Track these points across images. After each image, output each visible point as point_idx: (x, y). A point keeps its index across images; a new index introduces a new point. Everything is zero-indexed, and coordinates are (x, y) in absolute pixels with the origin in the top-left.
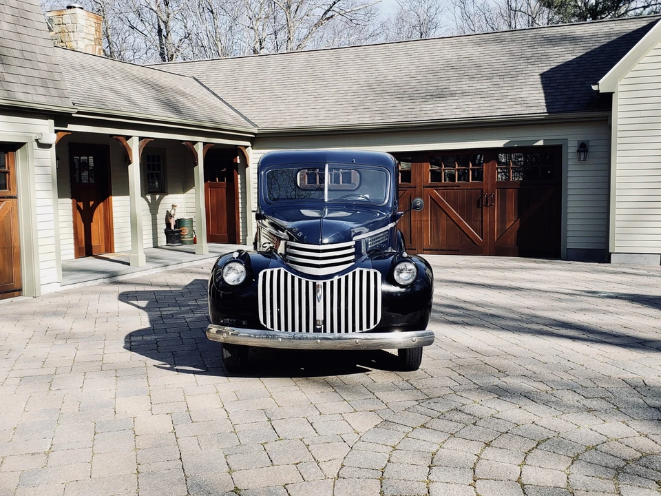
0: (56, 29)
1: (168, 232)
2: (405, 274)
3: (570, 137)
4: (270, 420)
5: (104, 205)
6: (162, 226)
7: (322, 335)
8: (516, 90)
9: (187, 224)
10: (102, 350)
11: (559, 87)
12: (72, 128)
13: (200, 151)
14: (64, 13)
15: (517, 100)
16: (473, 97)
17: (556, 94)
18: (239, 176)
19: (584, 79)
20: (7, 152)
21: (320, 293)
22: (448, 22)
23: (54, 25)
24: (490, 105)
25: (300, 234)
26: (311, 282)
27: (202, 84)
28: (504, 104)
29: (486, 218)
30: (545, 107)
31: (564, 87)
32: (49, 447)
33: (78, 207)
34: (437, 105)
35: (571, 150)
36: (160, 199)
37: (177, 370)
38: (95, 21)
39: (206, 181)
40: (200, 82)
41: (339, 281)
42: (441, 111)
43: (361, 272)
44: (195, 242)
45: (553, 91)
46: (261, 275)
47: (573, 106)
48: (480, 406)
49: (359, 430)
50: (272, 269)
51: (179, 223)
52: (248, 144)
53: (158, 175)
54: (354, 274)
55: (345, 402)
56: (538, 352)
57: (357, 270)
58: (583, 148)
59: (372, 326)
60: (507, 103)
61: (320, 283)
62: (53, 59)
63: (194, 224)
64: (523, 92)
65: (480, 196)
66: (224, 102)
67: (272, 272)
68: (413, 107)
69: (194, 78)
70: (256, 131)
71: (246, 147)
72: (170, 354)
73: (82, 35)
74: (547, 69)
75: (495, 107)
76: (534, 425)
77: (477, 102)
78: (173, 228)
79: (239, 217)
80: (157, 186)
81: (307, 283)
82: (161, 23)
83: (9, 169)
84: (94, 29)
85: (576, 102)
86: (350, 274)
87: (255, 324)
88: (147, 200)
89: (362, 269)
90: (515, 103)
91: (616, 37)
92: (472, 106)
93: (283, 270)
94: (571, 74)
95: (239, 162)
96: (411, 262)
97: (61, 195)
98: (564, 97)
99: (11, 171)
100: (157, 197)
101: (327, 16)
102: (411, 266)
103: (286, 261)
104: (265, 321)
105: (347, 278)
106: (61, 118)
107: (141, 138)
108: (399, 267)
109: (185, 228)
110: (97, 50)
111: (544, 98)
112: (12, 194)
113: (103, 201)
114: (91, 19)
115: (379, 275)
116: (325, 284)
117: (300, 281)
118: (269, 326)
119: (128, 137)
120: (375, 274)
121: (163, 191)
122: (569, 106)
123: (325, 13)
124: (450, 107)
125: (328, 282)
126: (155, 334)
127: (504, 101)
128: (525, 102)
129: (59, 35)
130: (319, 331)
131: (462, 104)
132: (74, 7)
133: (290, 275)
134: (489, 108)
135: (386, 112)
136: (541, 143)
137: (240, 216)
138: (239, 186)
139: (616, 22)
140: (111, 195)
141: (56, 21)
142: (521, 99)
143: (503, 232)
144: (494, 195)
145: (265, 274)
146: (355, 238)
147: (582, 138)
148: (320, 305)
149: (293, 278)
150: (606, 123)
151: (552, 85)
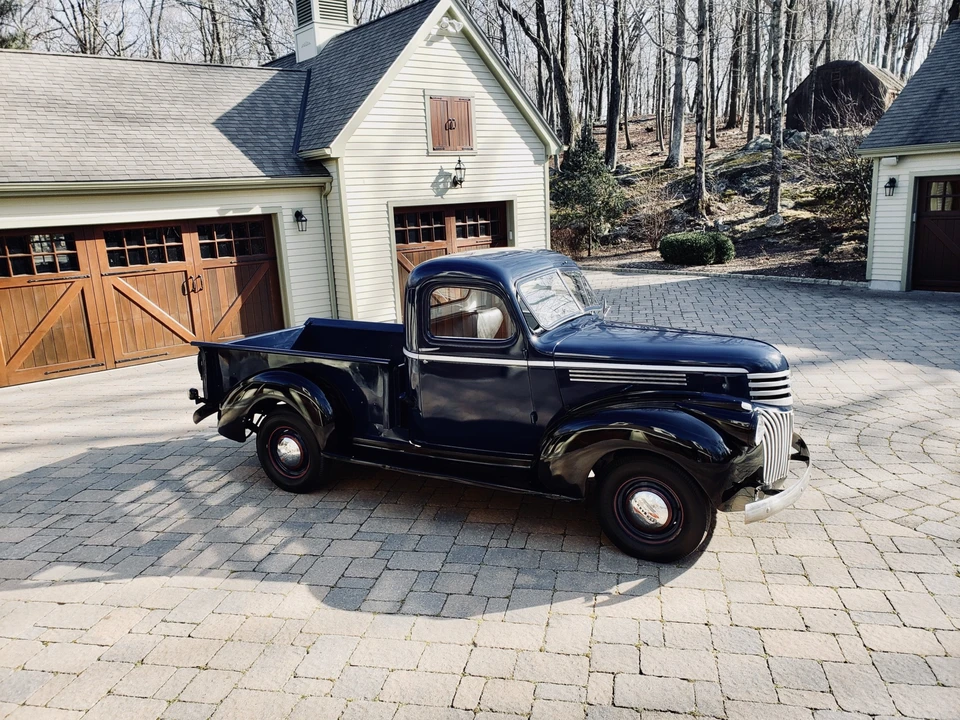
8: (199, 145)
15: (211, 158)
16: (147, 149)
17: (252, 153)
24: (182, 162)
28: (201, 162)
29: (196, 307)
31: (253, 145)
35: (287, 218)
42: (119, 168)
60: (204, 162)
64: (212, 149)
65: (184, 280)
77: (162, 158)
92: (159, 163)
94: (245, 130)
98: (264, 157)
103: (751, 398)
122: (281, 169)
124: (127, 163)
127: (197, 158)
128: (226, 161)
142: (216, 157)
143: (218, 321)
144: (202, 278)
147: (297, 206)
150: (323, 191)
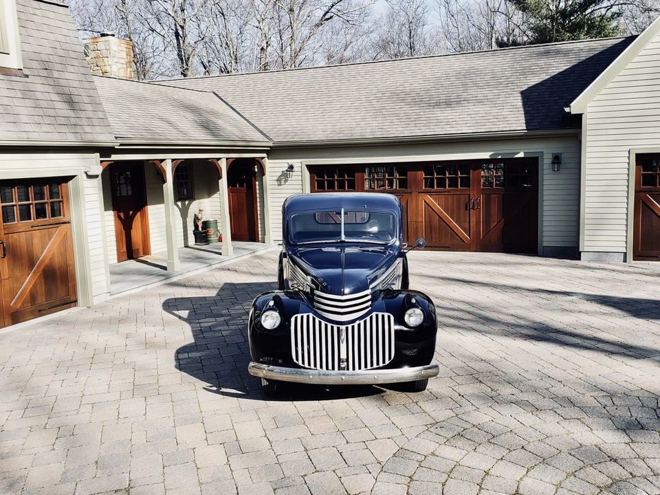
0: (92, 54)
1: (196, 233)
2: (414, 318)
3: (545, 150)
4: (306, 450)
5: (141, 215)
6: (191, 228)
7: (345, 371)
8: (498, 108)
9: (212, 225)
10: (156, 371)
11: (536, 105)
12: (115, 157)
13: (223, 165)
14: (98, 40)
15: (499, 117)
16: (461, 113)
17: (533, 112)
18: (257, 183)
19: (557, 98)
20: (60, 184)
21: (343, 336)
22: (434, 21)
23: (89, 51)
24: (475, 121)
25: (325, 284)
26: (335, 327)
27: (221, 99)
28: (488, 121)
29: (473, 220)
30: (524, 125)
31: (539, 105)
32: (128, 483)
33: (119, 217)
34: (430, 121)
35: (546, 161)
36: (189, 204)
37: (223, 394)
38: (126, 46)
39: (228, 187)
40: (219, 97)
41: (359, 325)
42: (433, 127)
43: (377, 316)
44: (220, 240)
45: (531, 109)
46: (293, 319)
47: (548, 123)
48: (478, 430)
49: (380, 460)
50: (302, 315)
51: (206, 224)
52: (265, 155)
53: (186, 184)
54: (371, 318)
55: (367, 429)
56: (523, 367)
57: (374, 314)
58: (557, 160)
59: (387, 362)
60: (491, 120)
61: (343, 327)
62: (97, 99)
63: (219, 224)
64: (505, 110)
65: (467, 200)
66: (242, 116)
67: (302, 317)
68: (408, 123)
69: (214, 93)
70: (271, 144)
71: (263, 158)
72: (214, 375)
73: (115, 60)
74: (525, 88)
75: (480, 124)
76: (523, 450)
77: (465, 119)
78: (200, 229)
79: (258, 219)
80: (185, 193)
81: (332, 327)
82: (178, 27)
83: (62, 198)
84: (125, 54)
85: (550, 120)
86: (368, 319)
87: (289, 363)
88: (178, 206)
89: (377, 313)
90: (498, 120)
91: (584, 58)
92: (460, 122)
93: (311, 315)
94: (546, 93)
95: (256, 170)
96: (418, 308)
97: (106, 209)
98: (540, 114)
99: (65, 200)
100: (187, 202)
101: (326, 18)
102: (418, 311)
103: (314, 307)
104: (297, 359)
105: (365, 322)
106: (105, 151)
107: (173, 160)
108: (409, 312)
109: (211, 229)
110: (128, 72)
111: (523, 115)
112: (66, 219)
113: (140, 211)
114: (122, 45)
115: (392, 318)
116: (347, 328)
117: (326, 325)
118: (300, 363)
119: (162, 161)
120: (389, 317)
121: (191, 198)
122: (544, 123)
123: (325, 15)
124: (441, 124)
125: (350, 326)
126: (198, 350)
127: (488, 118)
128: (507, 119)
129: (94, 60)
130: (343, 369)
131: (451, 120)
132: (107, 35)
133: (317, 320)
134: (475, 125)
135: (385, 127)
136: (521, 155)
137: (259, 217)
138: (258, 191)
139: (585, 43)
140: (147, 205)
141: (91, 47)
142: (502, 117)
143: (487, 231)
144: (480, 200)
145: (296, 318)
146: (371, 286)
147: (556, 151)
148: (343, 346)
149: (320, 323)
150: (576, 139)
151: (529, 103)
